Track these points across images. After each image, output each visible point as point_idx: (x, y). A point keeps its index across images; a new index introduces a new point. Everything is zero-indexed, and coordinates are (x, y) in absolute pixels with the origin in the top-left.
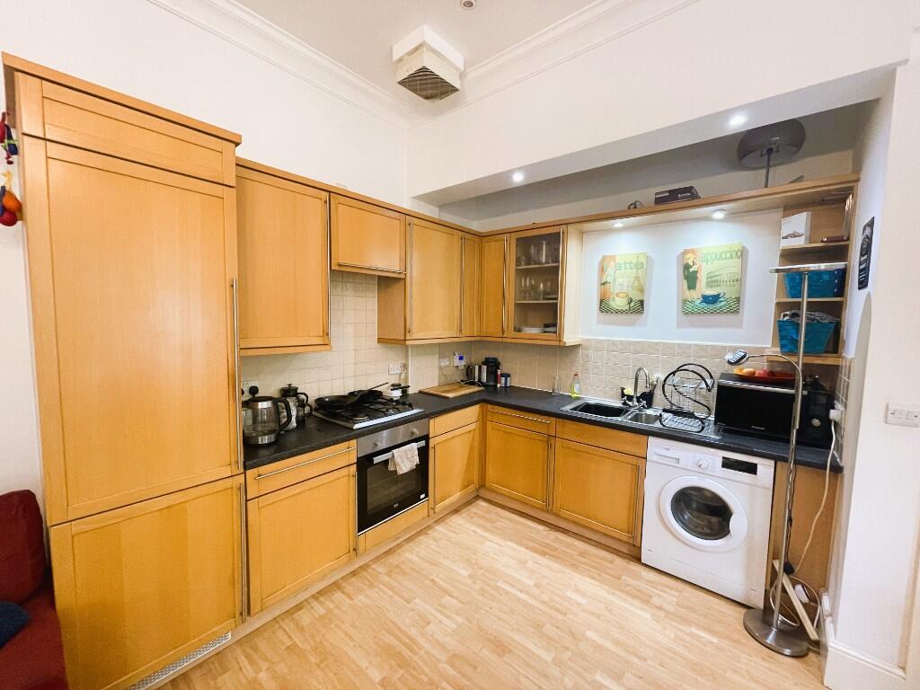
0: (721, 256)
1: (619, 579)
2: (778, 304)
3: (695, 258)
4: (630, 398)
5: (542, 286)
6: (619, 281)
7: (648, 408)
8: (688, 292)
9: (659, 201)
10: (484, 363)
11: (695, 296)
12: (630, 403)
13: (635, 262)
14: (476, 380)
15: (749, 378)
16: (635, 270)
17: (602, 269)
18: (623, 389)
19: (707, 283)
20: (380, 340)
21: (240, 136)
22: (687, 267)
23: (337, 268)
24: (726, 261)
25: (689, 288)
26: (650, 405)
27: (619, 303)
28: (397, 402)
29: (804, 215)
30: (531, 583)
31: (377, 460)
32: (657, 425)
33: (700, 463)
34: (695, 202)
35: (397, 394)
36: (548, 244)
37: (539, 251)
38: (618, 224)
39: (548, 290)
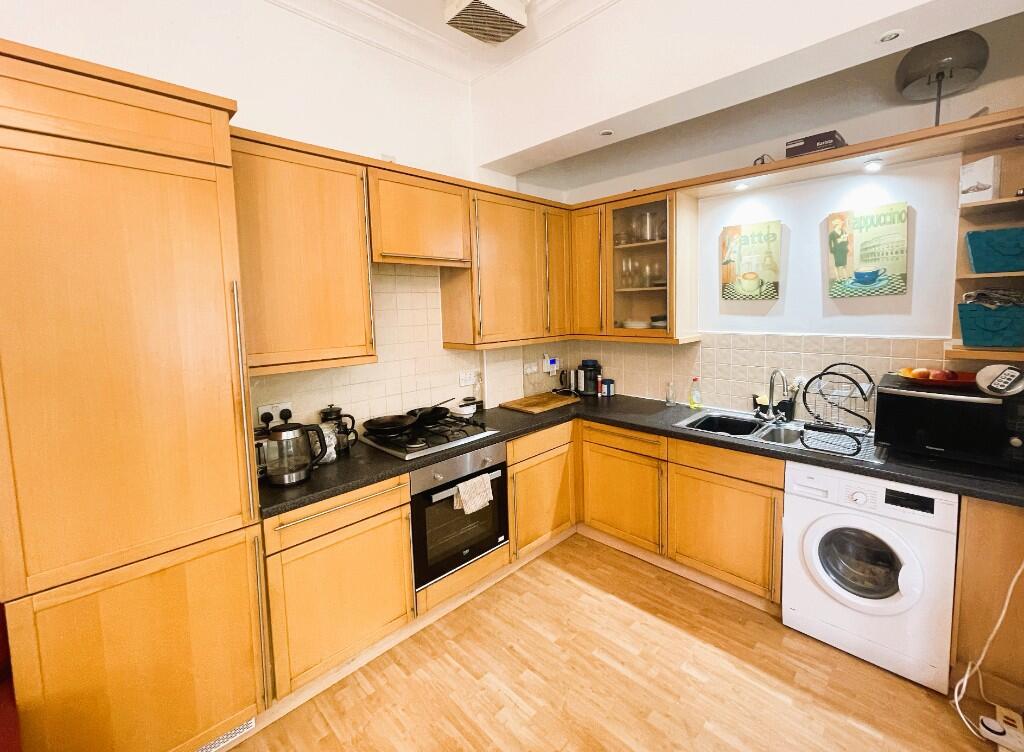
0: (879, 220)
1: (752, 647)
2: (959, 281)
3: (844, 225)
4: (764, 409)
5: (648, 268)
6: (746, 258)
7: (787, 422)
8: (836, 269)
9: (792, 153)
10: (580, 368)
11: (846, 273)
12: (765, 416)
13: (764, 233)
14: (573, 388)
15: (922, 383)
16: (765, 244)
17: (724, 244)
18: (755, 397)
19: (862, 256)
20: (447, 345)
21: (235, 102)
22: (833, 237)
23: (381, 260)
24: (885, 226)
25: (838, 264)
26: (790, 417)
27: (746, 286)
28: (468, 422)
29: (991, 159)
30: (636, 652)
31: (436, 498)
32: (798, 445)
33: (855, 498)
34: (840, 151)
35: (469, 411)
36: (653, 215)
37: (643, 224)
38: (741, 185)
39: (657, 273)
